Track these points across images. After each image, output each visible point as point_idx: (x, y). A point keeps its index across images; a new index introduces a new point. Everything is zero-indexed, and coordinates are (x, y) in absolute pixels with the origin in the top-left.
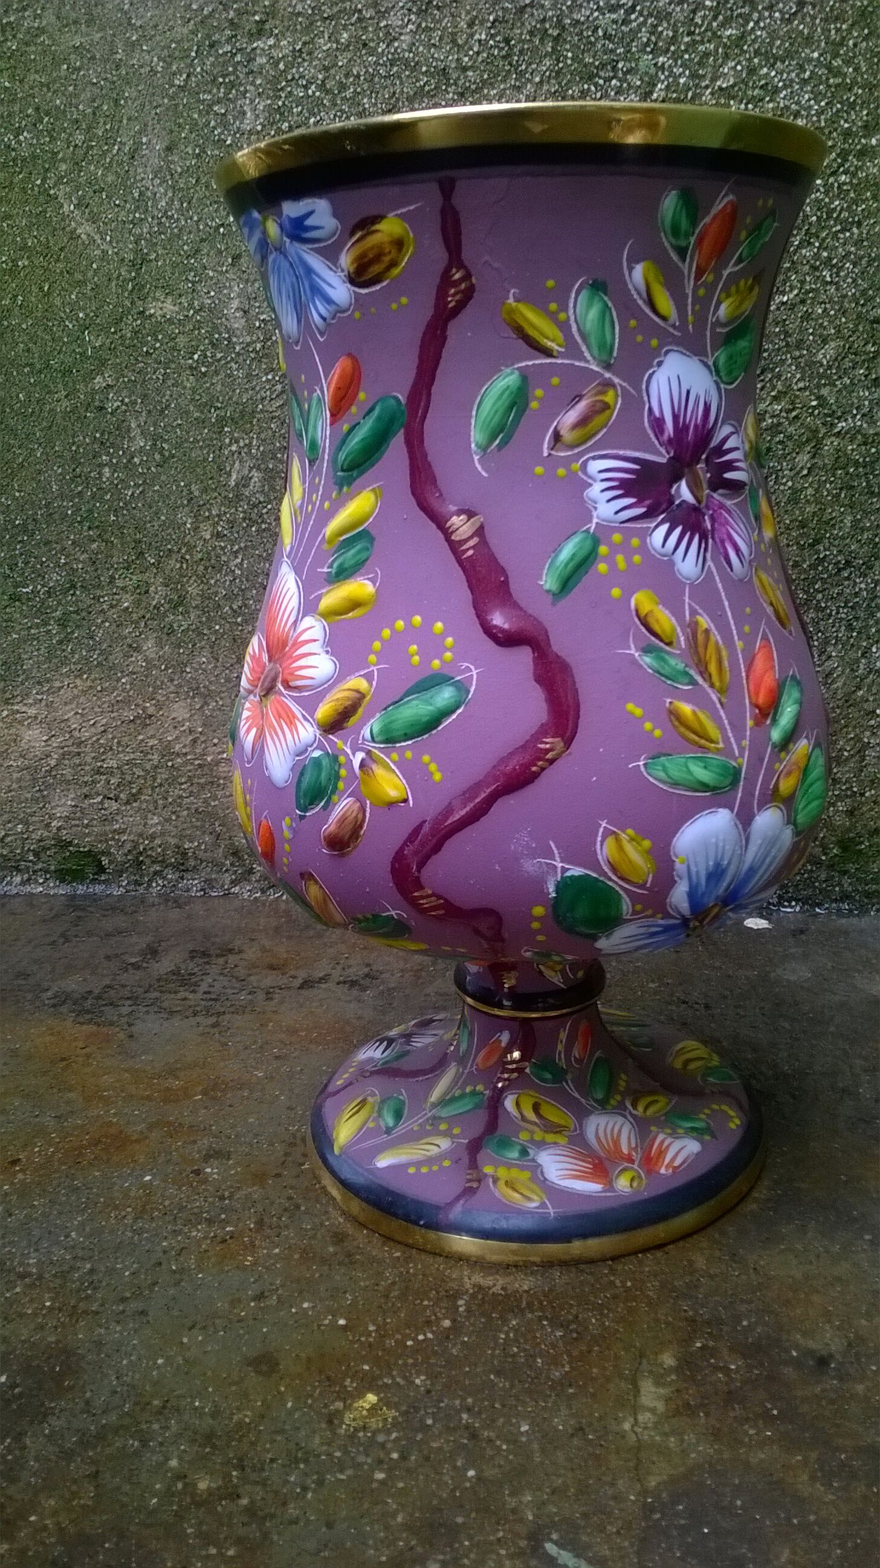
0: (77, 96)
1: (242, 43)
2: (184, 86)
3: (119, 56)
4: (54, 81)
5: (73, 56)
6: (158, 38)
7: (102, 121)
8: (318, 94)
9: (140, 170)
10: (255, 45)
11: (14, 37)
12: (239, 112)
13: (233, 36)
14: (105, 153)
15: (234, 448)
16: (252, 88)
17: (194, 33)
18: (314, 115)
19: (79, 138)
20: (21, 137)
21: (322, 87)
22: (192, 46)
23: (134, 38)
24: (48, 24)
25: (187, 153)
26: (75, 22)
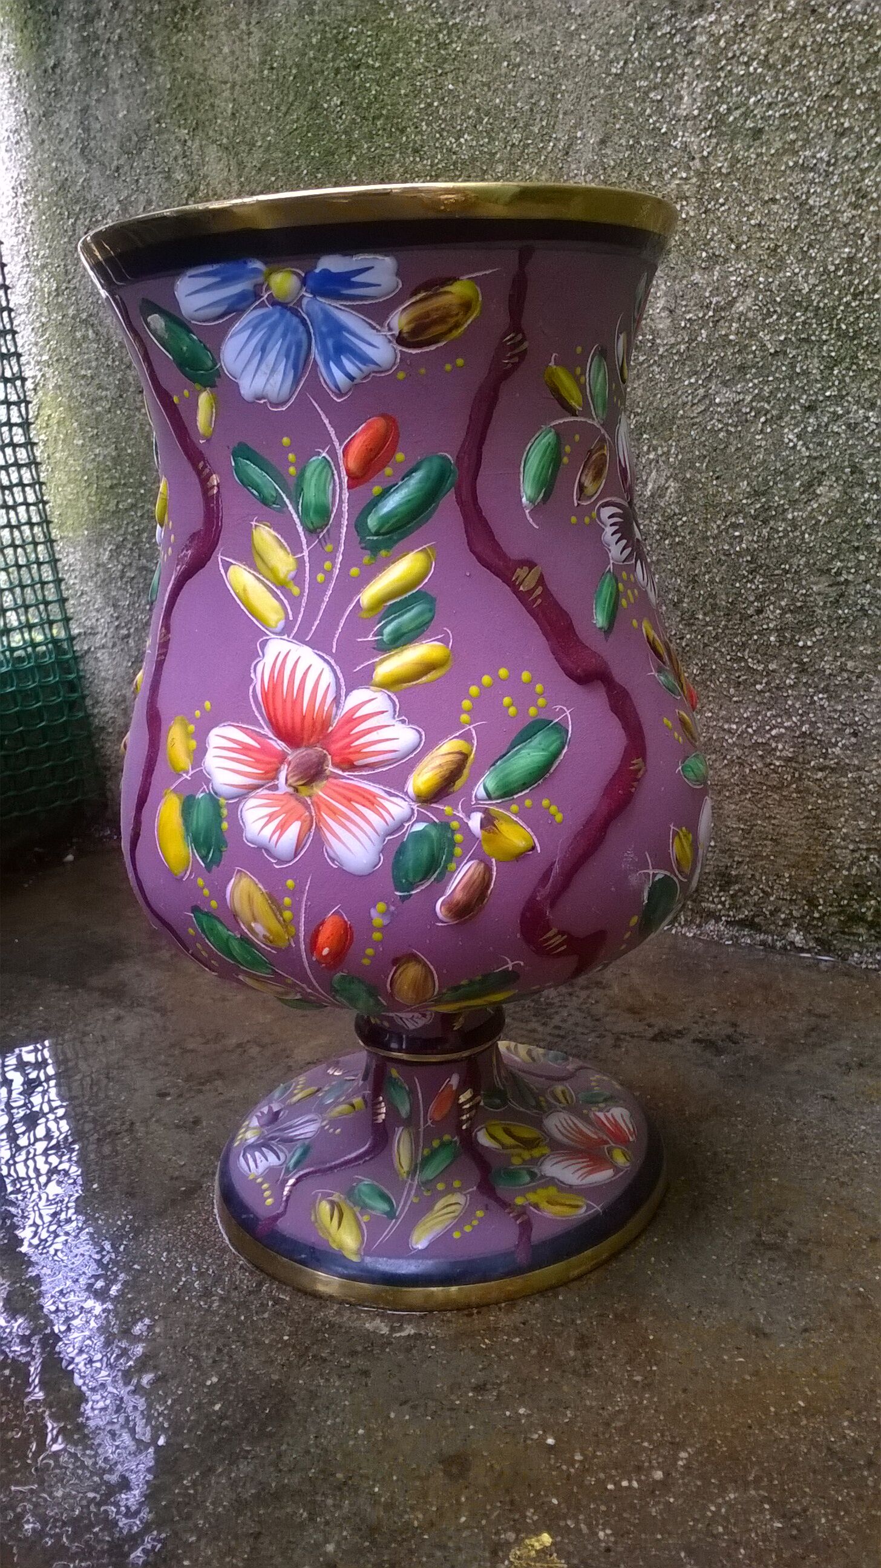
0: (514, 93)
1: (682, 22)
2: (621, 74)
3: (557, 48)
4: (495, 79)
5: (513, 53)
6: (596, 25)
7: (538, 117)
8: (759, 70)
9: (573, 166)
10: (695, 23)
11: (459, 38)
12: (676, 97)
13: (673, 16)
14: (540, 150)
15: (651, 456)
16: (691, 70)
17: (632, 16)
18: (755, 94)
19: (516, 137)
20: (462, 140)
21: (764, 62)
22: (631, 30)
23: (573, 28)
24: (491, 21)
25: (621, 145)
26: (516, 17)
